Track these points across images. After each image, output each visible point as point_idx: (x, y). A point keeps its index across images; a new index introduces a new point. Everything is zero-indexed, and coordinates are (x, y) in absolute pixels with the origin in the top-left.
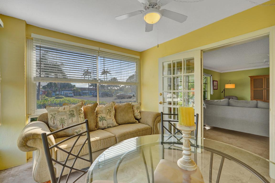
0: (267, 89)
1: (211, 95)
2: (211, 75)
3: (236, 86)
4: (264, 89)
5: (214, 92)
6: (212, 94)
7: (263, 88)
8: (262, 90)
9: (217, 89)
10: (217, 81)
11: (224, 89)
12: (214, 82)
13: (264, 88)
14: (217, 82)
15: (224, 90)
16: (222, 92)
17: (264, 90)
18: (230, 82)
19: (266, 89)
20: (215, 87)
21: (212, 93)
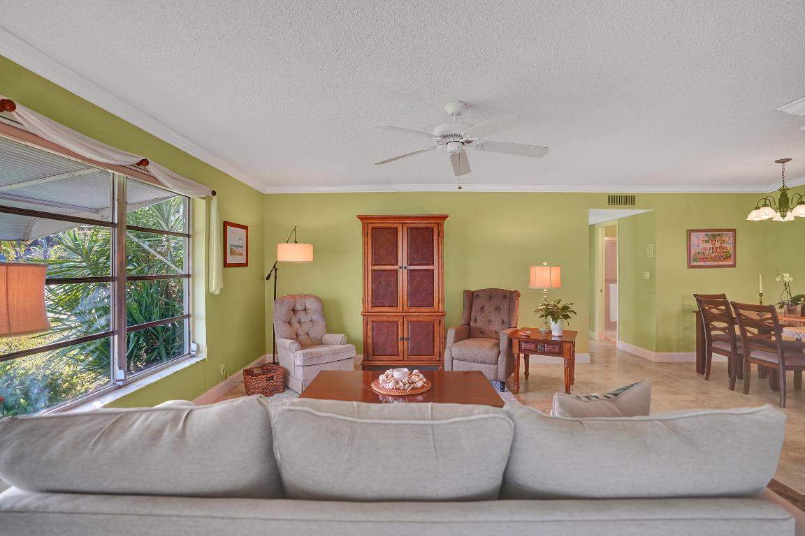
0: (409, 267)
1: (209, 295)
2: (214, 193)
3: (316, 252)
4: (400, 267)
5: (225, 279)
6: (217, 292)
7: (397, 264)
8: (396, 271)
9: (246, 265)
10: (245, 228)
11: (274, 267)
12: (229, 228)
13: (400, 264)
14: (244, 231)
15: (276, 270)
16: (268, 278)
17: (400, 270)
18: (294, 237)
19: (406, 268)
20: (233, 253)
21: (215, 288)
